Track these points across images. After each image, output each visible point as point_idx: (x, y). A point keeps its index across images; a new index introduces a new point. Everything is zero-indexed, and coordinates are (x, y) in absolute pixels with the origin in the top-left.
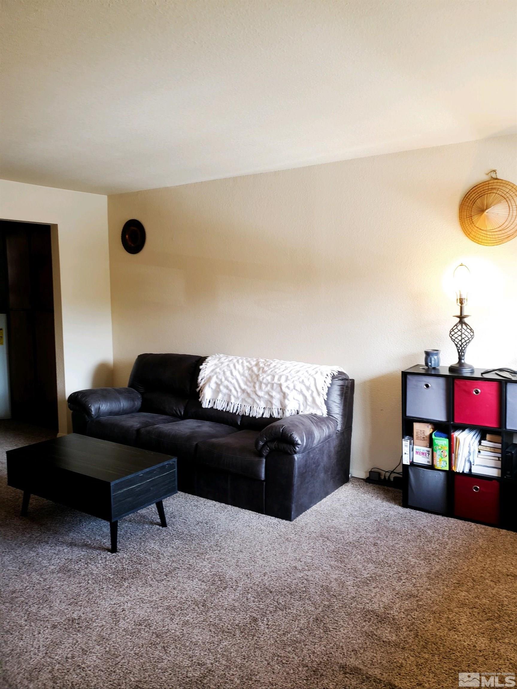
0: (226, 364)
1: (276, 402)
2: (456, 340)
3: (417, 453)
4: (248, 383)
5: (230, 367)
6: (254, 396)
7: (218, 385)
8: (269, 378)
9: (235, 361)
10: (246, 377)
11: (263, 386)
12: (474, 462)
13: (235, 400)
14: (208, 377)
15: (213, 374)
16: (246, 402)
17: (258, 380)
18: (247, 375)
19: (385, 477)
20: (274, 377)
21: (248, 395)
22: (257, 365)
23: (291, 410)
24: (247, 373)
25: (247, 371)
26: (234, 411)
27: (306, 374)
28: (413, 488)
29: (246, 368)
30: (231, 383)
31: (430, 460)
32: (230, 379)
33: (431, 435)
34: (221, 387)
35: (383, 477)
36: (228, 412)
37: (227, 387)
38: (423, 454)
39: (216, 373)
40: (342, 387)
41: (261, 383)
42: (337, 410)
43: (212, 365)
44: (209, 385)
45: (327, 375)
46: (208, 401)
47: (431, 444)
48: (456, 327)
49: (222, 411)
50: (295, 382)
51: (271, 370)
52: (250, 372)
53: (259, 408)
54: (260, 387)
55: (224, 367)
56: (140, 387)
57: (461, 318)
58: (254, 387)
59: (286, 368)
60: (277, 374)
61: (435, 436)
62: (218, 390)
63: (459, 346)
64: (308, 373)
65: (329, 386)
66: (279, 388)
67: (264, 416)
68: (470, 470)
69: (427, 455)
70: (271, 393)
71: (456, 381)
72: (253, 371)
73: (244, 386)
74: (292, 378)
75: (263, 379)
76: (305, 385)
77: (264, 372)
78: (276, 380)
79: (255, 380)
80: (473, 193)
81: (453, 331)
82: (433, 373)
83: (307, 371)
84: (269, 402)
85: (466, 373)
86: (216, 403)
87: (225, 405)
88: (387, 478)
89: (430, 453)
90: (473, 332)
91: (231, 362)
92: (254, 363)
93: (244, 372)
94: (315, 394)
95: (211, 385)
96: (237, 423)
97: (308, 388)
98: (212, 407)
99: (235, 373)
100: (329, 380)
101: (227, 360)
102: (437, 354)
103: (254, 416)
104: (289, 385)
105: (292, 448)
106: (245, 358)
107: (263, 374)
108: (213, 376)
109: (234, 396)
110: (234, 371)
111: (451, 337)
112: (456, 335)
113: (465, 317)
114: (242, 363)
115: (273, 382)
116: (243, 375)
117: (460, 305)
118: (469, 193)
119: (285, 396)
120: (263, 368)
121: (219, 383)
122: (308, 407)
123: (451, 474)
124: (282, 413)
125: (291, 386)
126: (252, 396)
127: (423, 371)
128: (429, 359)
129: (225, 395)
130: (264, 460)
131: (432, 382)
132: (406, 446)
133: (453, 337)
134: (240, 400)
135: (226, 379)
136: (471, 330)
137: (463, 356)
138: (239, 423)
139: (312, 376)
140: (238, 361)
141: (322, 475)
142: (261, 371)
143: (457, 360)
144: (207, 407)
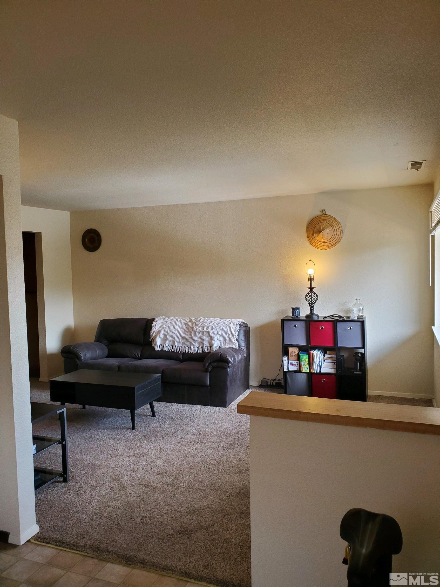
0: (170, 322)
1: (206, 343)
2: (309, 301)
3: (291, 364)
4: (186, 333)
5: (172, 324)
6: (191, 340)
7: (165, 336)
8: (200, 328)
9: (175, 320)
10: (184, 329)
11: (197, 334)
12: (322, 366)
13: (178, 344)
14: (158, 331)
15: (161, 329)
16: (185, 344)
17: (193, 330)
18: (184, 328)
19: (270, 383)
20: (204, 328)
21: (187, 340)
22: (191, 321)
23: (216, 347)
24: (184, 327)
25: (185, 325)
26: (178, 351)
27: (224, 325)
28: (290, 385)
29: (183, 324)
30: (174, 333)
31: (298, 368)
32: (174, 331)
33: (298, 354)
34: (168, 337)
35: (269, 384)
36: (174, 352)
37: (172, 336)
38: (294, 365)
39: (163, 328)
40: (245, 331)
41: (195, 332)
42: (243, 345)
43: (160, 323)
44: (159, 336)
45: (237, 324)
46: (159, 346)
47: (299, 358)
48: (308, 294)
49: (169, 351)
50: (218, 330)
51: (201, 324)
52: (187, 326)
53: (195, 347)
54: (195, 335)
55: (168, 324)
56: (105, 341)
57: (311, 288)
58: (191, 335)
59: (211, 322)
60: (206, 326)
61: (301, 354)
62: (166, 338)
63: (310, 304)
64: (225, 324)
65: (239, 330)
66: (208, 334)
67: (198, 352)
68: (320, 371)
69: (297, 365)
70: (202, 338)
71: (311, 323)
72: (188, 325)
73: (183, 335)
74: (215, 328)
75: (196, 329)
76: (224, 331)
77: (196, 325)
78: (205, 329)
79: (191, 330)
80: (314, 221)
81: (307, 296)
82: (297, 319)
83: (224, 323)
84: (202, 343)
85: (315, 318)
86: (164, 347)
87: (171, 348)
88: (272, 384)
89: (298, 364)
90: (318, 297)
91: (172, 321)
92: (188, 320)
93: (182, 326)
94: (231, 336)
95: (160, 335)
96: (180, 358)
97: (226, 333)
98: (162, 350)
99: (177, 327)
100: (238, 328)
101: (169, 319)
102: (299, 309)
103: (192, 352)
104: (214, 331)
105: (227, 364)
106: (181, 318)
107: (196, 326)
108: (162, 330)
109: (177, 342)
110: (175, 326)
111: (306, 300)
112: (309, 299)
113: (313, 288)
114: (180, 320)
115: (203, 331)
116: (182, 328)
117: (310, 282)
118: (312, 221)
119: (212, 338)
120: (196, 323)
121: (166, 334)
122: (227, 344)
123: (310, 375)
124: (210, 349)
125: (216, 333)
126: (189, 340)
127: (291, 319)
128: (294, 312)
129: (170, 341)
130: (209, 374)
131: (298, 324)
132: (285, 361)
133: (307, 300)
134: (181, 343)
135: (171, 331)
136: (316, 296)
137: (313, 309)
138: (181, 358)
139: (228, 325)
140: (177, 320)
141: (238, 382)
142: (194, 325)
143: (310, 312)
144: (158, 350)
